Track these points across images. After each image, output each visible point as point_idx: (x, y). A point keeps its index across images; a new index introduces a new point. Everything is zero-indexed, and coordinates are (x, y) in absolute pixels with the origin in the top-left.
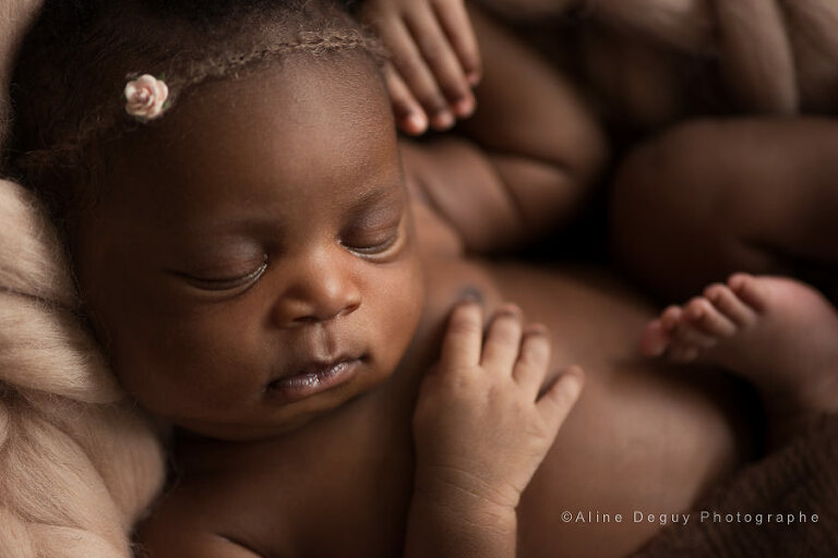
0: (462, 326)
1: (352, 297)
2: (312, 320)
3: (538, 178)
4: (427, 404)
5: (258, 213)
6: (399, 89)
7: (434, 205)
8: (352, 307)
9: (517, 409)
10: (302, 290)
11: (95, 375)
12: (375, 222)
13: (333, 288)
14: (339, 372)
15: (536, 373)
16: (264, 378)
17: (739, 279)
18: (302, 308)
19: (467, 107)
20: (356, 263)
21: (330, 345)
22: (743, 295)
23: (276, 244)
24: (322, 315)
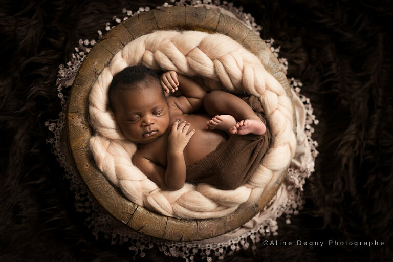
0: (175, 124)
1: (153, 122)
2: (147, 126)
3: (195, 100)
4: (169, 137)
5: (138, 111)
6: (165, 87)
7: (178, 107)
8: (153, 124)
9: (182, 137)
10: (144, 122)
11: (120, 136)
12: (158, 110)
13: (149, 121)
14: (153, 133)
15: (186, 131)
16: (141, 134)
17: (216, 116)
18: (144, 124)
19: (177, 89)
20: (154, 117)
21: (150, 129)
22: (217, 118)
23: (141, 115)
24: (148, 125)
